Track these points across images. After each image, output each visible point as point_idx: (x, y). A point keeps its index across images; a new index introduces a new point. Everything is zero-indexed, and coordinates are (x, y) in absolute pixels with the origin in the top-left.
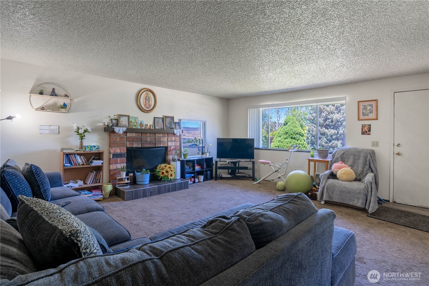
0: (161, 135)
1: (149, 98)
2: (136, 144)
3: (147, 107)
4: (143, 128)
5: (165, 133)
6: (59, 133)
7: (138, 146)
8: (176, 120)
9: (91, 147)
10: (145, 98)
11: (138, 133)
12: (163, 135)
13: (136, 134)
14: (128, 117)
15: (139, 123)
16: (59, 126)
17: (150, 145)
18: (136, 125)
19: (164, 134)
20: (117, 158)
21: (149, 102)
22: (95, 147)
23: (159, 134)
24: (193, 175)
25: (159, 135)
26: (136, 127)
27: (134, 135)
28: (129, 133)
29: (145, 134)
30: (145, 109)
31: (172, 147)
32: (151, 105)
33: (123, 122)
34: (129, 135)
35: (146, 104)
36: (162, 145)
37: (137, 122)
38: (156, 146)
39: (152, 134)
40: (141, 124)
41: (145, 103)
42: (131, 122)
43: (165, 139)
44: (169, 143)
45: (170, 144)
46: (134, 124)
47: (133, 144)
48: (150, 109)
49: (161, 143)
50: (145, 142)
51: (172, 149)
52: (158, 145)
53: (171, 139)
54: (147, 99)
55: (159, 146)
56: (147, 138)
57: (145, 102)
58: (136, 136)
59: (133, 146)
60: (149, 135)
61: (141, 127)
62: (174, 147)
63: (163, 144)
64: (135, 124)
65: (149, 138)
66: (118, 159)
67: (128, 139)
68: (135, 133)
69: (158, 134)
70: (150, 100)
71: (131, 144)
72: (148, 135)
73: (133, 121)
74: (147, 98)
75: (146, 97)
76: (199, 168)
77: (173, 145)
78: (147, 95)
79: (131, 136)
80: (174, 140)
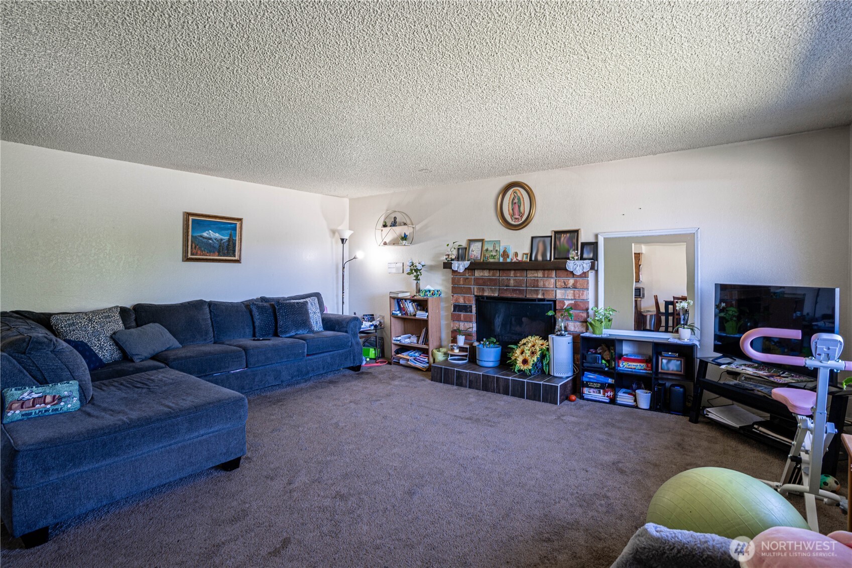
0: (540, 274)
1: (519, 199)
2: (489, 290)
3: (517, 219)
4: (509, 260)
5: (549, 270)
6: (403, 272)
7: (492, 295)
8: (584, 238)
9: (426, 292)
10: (512, 202)
11: (494, 270)
12: (544, 274)
13: (489, 273)
14: (482, 241)
15: (501, 252)
16: (403, 263)
17: (516, 294)
18: (495, 256)
19: (546, 272)
20: (460, 312)
21: (519, 207)
22: (430, 291)
23: (535, 272)
24: (610, 381)
25: (536, 275)
26: (494, 258)
27: (486, 274)
28: (479, 271)
29: (506, 272)
30: (513, 223)
31: (567, 303)
32: (523, 212)
33: (473, 251)
34: (478, 274)
35: (513, 214)
36: (540, 296)
37: (497, 251)
38: (527, 296)
39: (519, 272)
40: (505, 254)
41: (511, 211)
42: (487, 250)
43: (551, 282)
44: (558, 291)
45: (560, 294)
46: (491, 254)
47: (483, 290)
48: (521, 222)
49: (537, 291)
50: (505, 288)
51: (565, 307)
52: (532, 295)
53: (565, 283)
54: (515, 203)
55: (535, 296)
56: (510, 279)
57: (513, 210)
58: (489, 276)
59: (483, 293)
60: (514, 274)
61: (504, 258)
62: (573, 302)
63: (543, 294)
64: (494, 254)
65: (512, 278)
66: (461, 314)
67: (478, 281)
68: (488, 271)
69: (533, 272)
70: (522, 202)
71: (481, 290)
72: (512, 272)
73: (491, 248)
74: (516, 200)
75: (513, 199)
76: (645, 369)
77: (570, 298)
78: (516, 195)
79: (481, 275)
80: (573, 284)
